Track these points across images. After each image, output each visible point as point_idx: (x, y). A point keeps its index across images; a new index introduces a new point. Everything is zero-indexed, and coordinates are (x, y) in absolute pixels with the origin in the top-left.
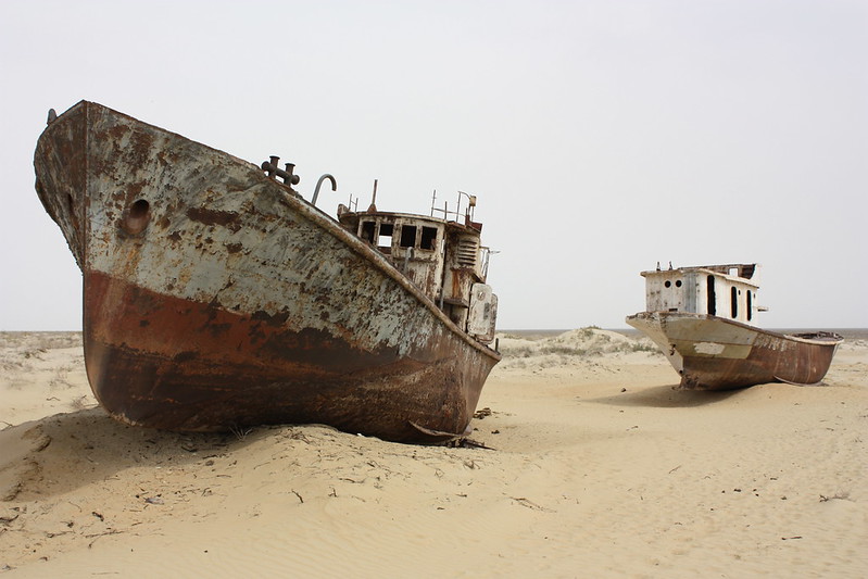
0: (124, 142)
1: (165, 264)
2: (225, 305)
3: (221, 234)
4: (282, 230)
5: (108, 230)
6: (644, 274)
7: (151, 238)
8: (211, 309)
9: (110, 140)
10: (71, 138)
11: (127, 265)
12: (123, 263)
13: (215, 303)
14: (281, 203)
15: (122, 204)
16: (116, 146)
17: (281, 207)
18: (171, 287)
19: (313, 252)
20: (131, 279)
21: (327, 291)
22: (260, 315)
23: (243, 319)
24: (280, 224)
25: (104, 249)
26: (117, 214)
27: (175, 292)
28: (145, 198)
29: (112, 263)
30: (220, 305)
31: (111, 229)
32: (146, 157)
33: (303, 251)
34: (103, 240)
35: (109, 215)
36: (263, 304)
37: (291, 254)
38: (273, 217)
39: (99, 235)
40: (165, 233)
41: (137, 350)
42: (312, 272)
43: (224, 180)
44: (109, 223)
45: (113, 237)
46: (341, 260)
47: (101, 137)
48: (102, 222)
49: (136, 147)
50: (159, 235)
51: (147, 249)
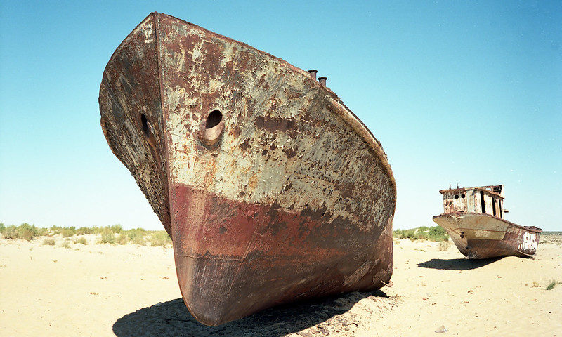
0: (196, 53)
1: (237, 172)
2: (282, 205)
3: (283, 141)
4: (327, 134)
5: (188, 142)
6: (441, 192)
7: (225, 147)
8: (272, 211)
9: (183, 51)
10: (141, 56)
11: (207, 176)
12: (204, 174)
13: (276, 205)
14: (328, 108)
15: (198, 115)
16: (188, 56)
17: (328, 112)
18: (243, 194)
19: (346, 152)
20: (210, 189)
21: (352, 186)
22: (307, 211)
23: (295, 216)
24: (325, 128)
25: (185, 161)
26: (195, 126)
27: (247, 199)
28: (218, 109)
29: (194, 174)
30: (279, 206)
31: (190, 141)
32: (216, 66)
33: (340, 152)
34: (185, 152)
35: (187, 126)
36: (309, 202)
37: (332, 155)
38: (322, 121)
39: (180, 148)
40: (237, 142)
41: (218, 256)
42: (343, 170)
43: (285, 87)
44: (188, 135)
45: (192, 149)
46: (362, 159)
47: (174, 48)
48: (181, 134)
49: (208, 56)
50: (233, 145)
51: (222, 158)
